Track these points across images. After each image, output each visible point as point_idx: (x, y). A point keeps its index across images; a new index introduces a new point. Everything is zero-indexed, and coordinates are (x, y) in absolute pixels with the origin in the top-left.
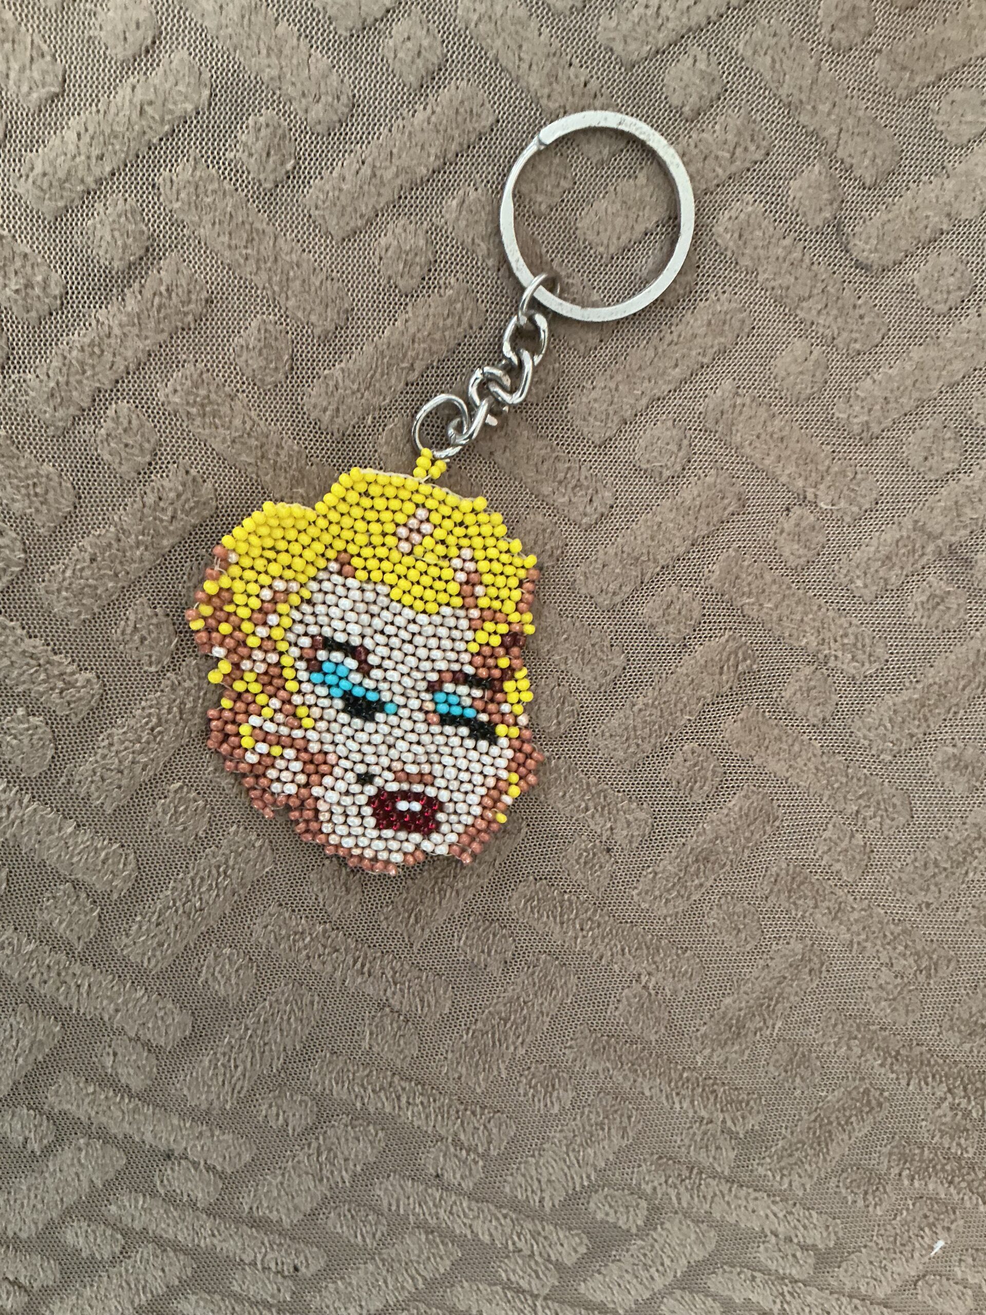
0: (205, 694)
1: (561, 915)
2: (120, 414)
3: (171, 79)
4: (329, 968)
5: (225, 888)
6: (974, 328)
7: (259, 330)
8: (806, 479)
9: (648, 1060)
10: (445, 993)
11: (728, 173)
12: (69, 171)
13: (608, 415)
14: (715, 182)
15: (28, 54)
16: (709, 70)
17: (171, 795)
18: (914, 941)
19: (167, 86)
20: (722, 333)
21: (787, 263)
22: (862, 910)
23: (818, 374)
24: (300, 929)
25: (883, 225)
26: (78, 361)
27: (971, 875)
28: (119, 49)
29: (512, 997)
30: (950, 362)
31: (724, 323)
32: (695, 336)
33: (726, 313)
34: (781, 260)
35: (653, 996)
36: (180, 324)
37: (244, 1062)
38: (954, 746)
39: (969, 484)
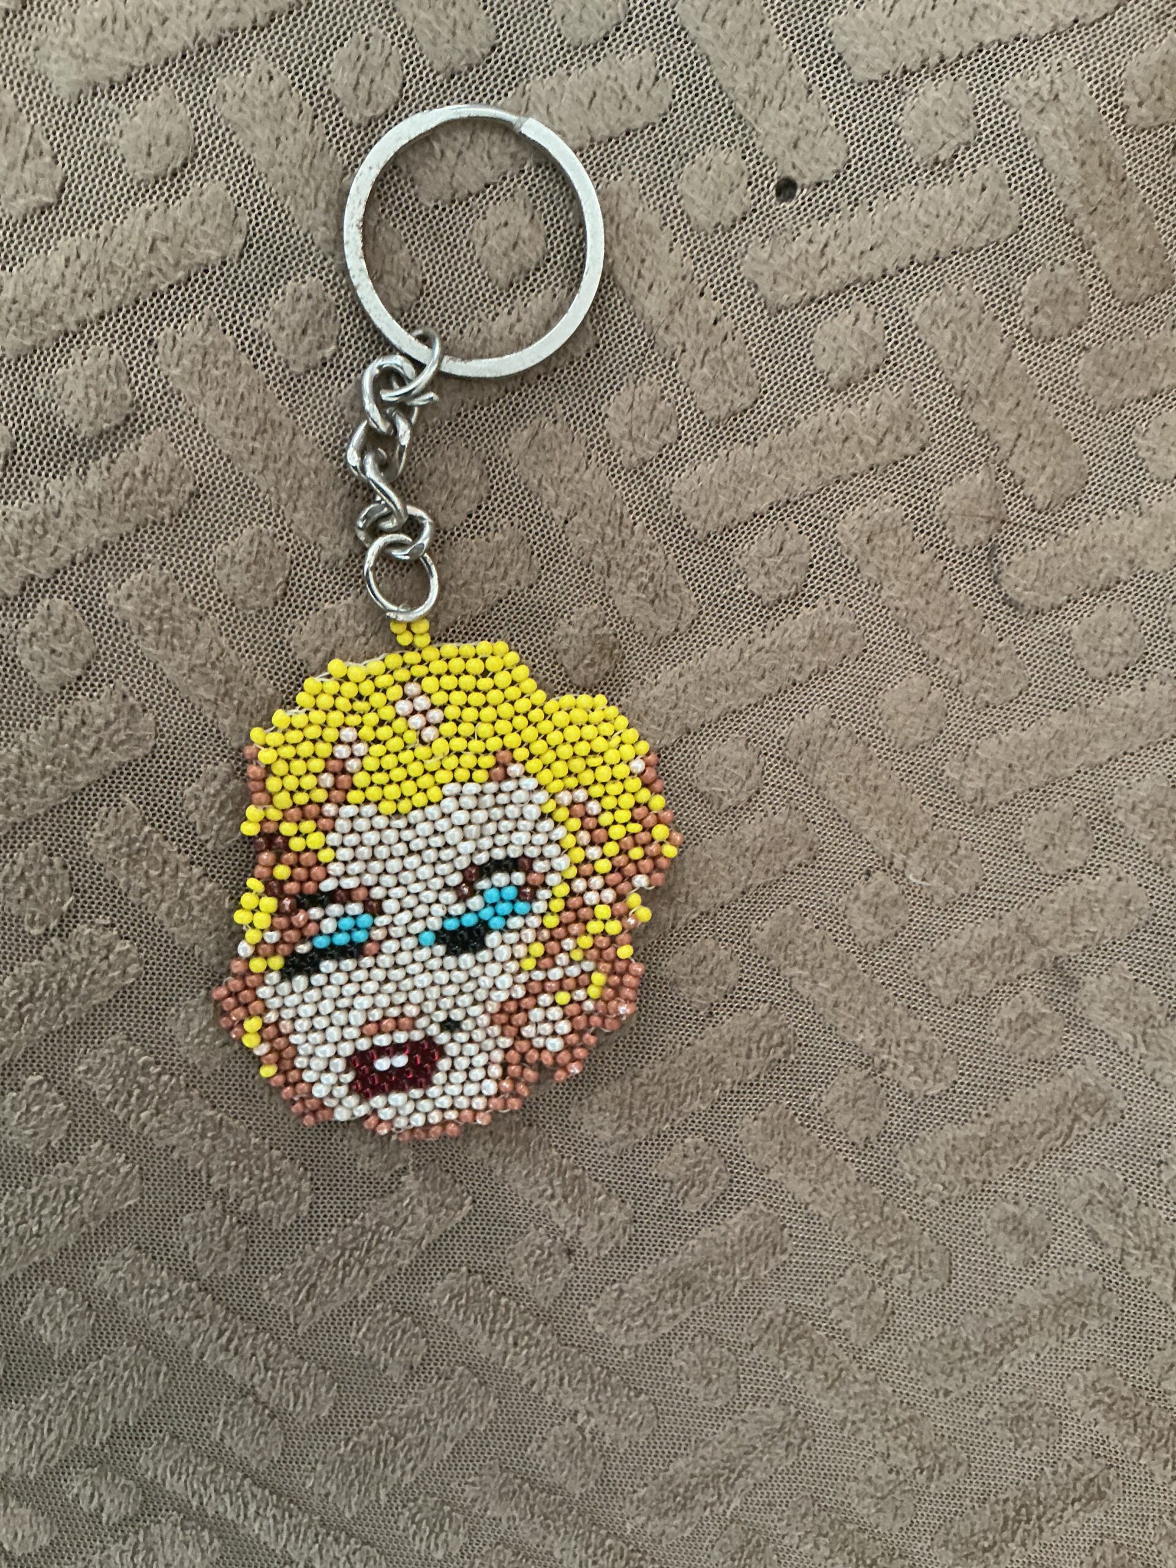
0: (93, 973)
1: (493, 1322)
2: (53, 611)
3: (198, 215)
4: (187, 1336)
5: (72, 1217)
6: (1133, 704)
7: (252, 541)
8: (897, 842)
9: (566, 1516)
10: (328, 1392)
11: (871, 462)
12: (46, 305)
13: (668, 719)
14: (852, 470)
15: (24, 147)
16: (871, 334)
17: (26, 1088)
18: (921, 1434)
19: (192, 223)
20: (824, 651)
21: (920, 583)
22: (866, 1382)
23: (933, 720)
24: (158, 1282)
25: (1048, 559)
26: (11, 538)
27: (1006, 1367)
28: (140, 165)
29: (412, 1411)
30: (1097, 738)
31: (830, 639)
32: (791, 647)
33: (835, 628)
34: (913, 577)
35: (588, 1441)
36: (151, 517)
37: (61, 1427)
38: (1016, 1203)
39: (1092, 888)
